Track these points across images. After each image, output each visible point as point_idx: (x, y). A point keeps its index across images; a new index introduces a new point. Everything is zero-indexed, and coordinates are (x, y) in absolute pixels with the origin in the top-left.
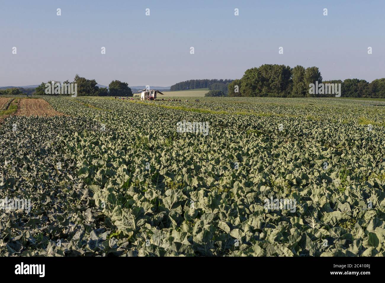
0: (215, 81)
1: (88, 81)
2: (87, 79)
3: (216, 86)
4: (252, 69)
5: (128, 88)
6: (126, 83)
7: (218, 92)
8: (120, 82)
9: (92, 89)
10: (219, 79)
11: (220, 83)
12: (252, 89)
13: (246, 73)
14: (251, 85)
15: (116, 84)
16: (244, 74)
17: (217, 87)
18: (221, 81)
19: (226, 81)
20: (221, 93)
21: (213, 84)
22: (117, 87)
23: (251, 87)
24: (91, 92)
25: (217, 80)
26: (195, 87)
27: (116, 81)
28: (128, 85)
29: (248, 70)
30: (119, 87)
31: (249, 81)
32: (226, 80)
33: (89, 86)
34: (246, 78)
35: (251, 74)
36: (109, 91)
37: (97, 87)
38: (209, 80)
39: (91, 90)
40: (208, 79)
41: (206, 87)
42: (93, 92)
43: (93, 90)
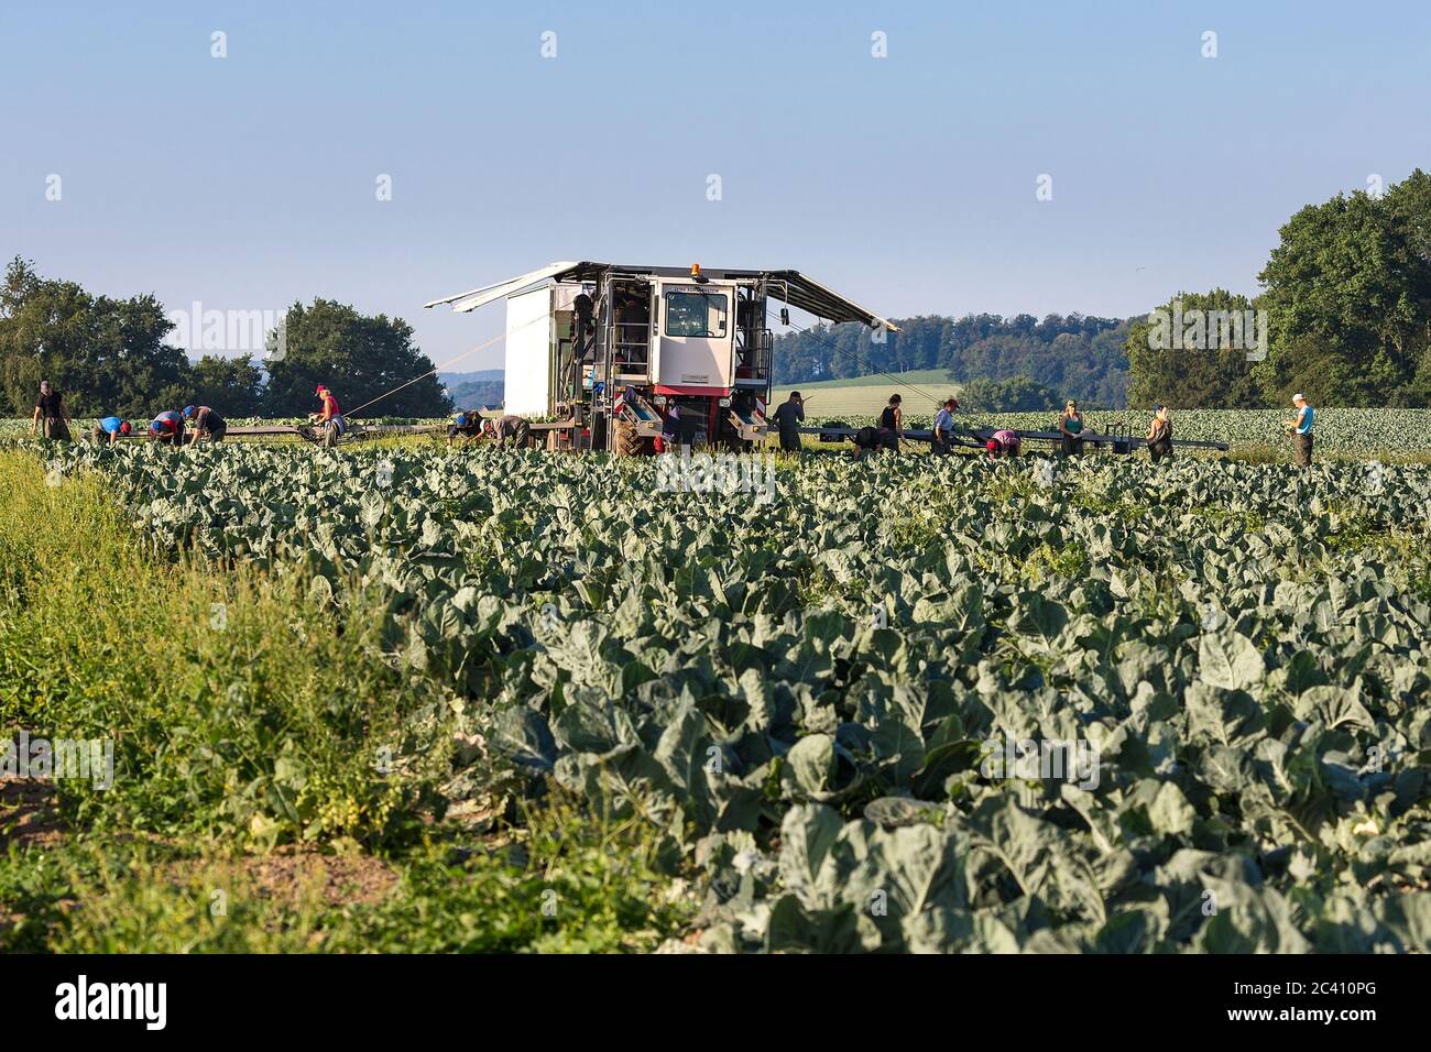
0: (984, 327)
1: (105, 306)
2: (95, 296)
3: (995, 355)
4: (1340, 206)
5: (409, 357)
6: (398, 323)
7: (1022, 391)
8: (348, 311)
9: (137, 371)
10: (1008, 315)
11: (1018, 335)
12: (1339, 350)
13: (1287, 234)
14: (1336, 325)
15: (318, 332)
16: (1278, 243)
17: (1001, 361)
18: (1024, 324)
19: (1054, 326)
20: (1041, 400)
21: (975, 347)
22: (325, 352)
23: (1334, 340)
24: (127, 389)
25: (997, 320)
26: (861, 367)
27: (321, 304)
28: (407, 332)
29: (1308, 215)
30: (340, 347)
31: (1318, 299)
32: (1053, 321)
33: (107, 350)
34: (1294, 271)
35: (1328, 244)
36: (266, 376)
37: (177, 355)
38: (949, 321)
39: (122, 374)
40: (944, 316)
41: (931, 364)
42: (138, 391)
43: (142, 379)
